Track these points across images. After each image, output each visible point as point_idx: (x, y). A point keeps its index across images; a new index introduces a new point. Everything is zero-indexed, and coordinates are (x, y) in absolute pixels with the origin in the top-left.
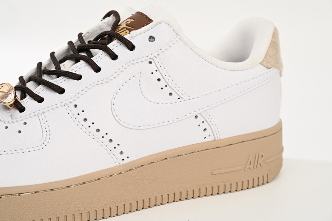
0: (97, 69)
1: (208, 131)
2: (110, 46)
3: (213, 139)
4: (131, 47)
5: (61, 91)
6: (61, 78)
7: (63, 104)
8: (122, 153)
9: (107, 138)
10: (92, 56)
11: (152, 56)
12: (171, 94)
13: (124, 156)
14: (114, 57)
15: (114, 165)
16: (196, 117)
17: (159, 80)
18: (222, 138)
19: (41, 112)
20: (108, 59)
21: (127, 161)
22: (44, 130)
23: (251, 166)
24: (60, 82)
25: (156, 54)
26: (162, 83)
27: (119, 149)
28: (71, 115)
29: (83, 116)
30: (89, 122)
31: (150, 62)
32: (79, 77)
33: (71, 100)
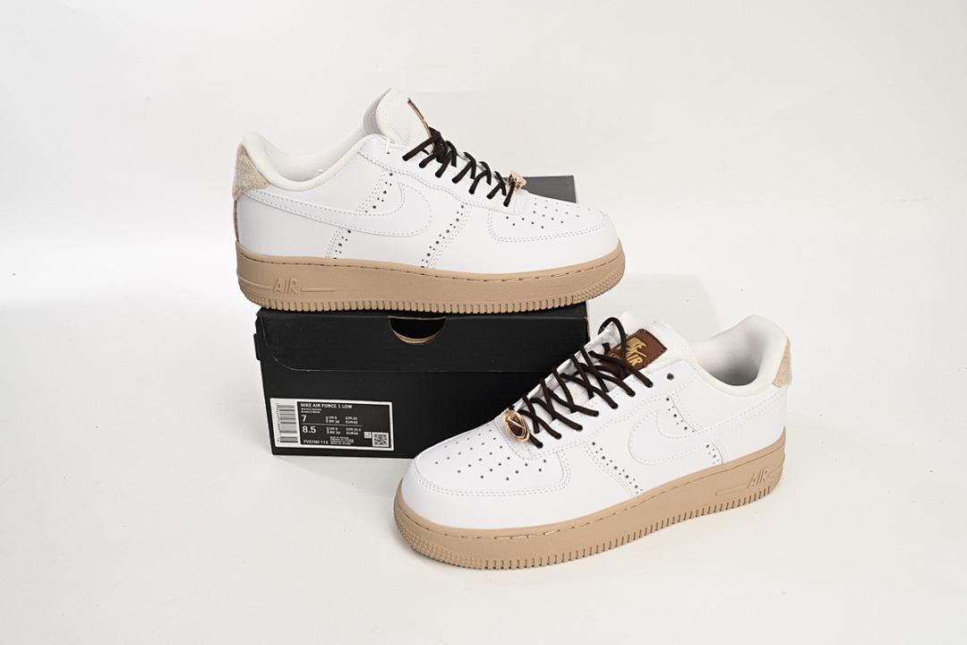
0: (614, 406)
1: (718, 457)
2: (626, 381)
3: (720, 462)
4: (649, 384)
5: (579, 428)
6: (577, 413)
7: (581, 442)
8: (636, 487)
9: (624, 474)
10: (608, 391)
11: (670, 394)
12: (686, 428)
13: (638, 490)
14: (631, 393)
15: (628, 498)
17: (675, 416)
18: (730, 460)
19: (560, 450)
20: (624, 394)
21: (640, 493)
22: (564, 469)
23: (755, 483)
24: (576, 417)
25: (674, 392)
26: (678, 419)
27: (634, 484)
28: (589, 453)
29: (601, 454)
30: (607, 460)
31: (668, 399)
32: (595, 414)
33: (589, 438)
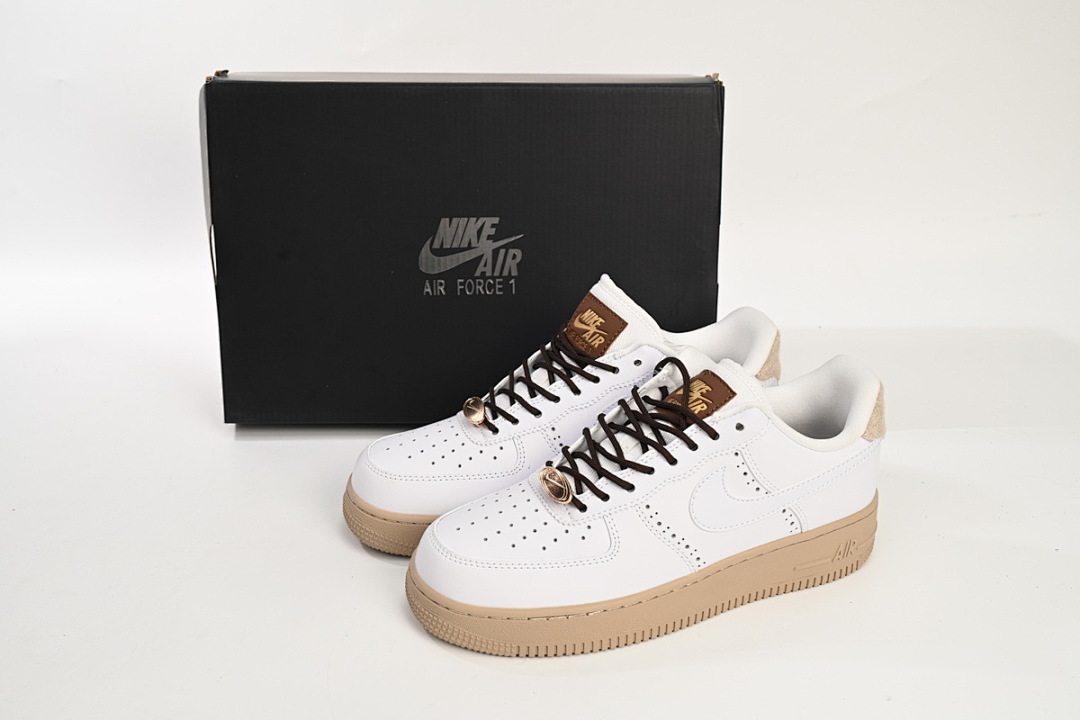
0: (672, 461)
1: (796, 524)
2: (687, 432)
3: (799, 531)
4: (714, 435)
5: (630, 487)
6: (628, 469)
7: (633, 505)
8: (698, 559)
9: (684, 544)
10: (665, 444)
11: (739, 448)
12: (758, 489)
13: (700, 562)
14: (693, 446)
15: (689, 573)
16: (784, 511)
17: (745, 474)
18: (811, 528)
19: (607, 513)
20: (684, 448)
21: (703, 566)
22: (612, 537)
23: (840, 557)
24: (627, 475)
25: (744, 445)
26: (749, 477)
27: (696, 555)
28: (643, 517)
29: (657, 519)
30: (663, 527)
31: (737, 454)
32: (650, 471)
33: (643, 500)
